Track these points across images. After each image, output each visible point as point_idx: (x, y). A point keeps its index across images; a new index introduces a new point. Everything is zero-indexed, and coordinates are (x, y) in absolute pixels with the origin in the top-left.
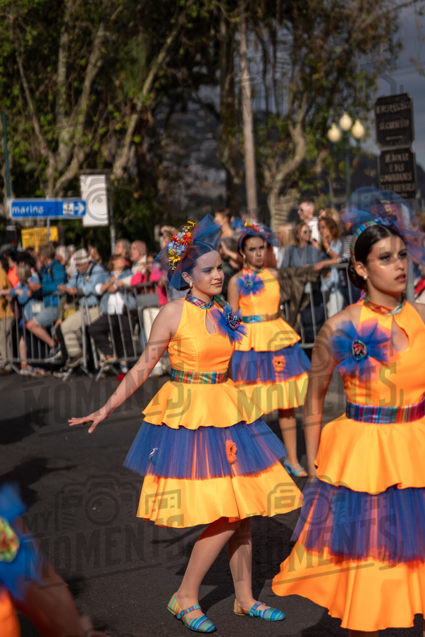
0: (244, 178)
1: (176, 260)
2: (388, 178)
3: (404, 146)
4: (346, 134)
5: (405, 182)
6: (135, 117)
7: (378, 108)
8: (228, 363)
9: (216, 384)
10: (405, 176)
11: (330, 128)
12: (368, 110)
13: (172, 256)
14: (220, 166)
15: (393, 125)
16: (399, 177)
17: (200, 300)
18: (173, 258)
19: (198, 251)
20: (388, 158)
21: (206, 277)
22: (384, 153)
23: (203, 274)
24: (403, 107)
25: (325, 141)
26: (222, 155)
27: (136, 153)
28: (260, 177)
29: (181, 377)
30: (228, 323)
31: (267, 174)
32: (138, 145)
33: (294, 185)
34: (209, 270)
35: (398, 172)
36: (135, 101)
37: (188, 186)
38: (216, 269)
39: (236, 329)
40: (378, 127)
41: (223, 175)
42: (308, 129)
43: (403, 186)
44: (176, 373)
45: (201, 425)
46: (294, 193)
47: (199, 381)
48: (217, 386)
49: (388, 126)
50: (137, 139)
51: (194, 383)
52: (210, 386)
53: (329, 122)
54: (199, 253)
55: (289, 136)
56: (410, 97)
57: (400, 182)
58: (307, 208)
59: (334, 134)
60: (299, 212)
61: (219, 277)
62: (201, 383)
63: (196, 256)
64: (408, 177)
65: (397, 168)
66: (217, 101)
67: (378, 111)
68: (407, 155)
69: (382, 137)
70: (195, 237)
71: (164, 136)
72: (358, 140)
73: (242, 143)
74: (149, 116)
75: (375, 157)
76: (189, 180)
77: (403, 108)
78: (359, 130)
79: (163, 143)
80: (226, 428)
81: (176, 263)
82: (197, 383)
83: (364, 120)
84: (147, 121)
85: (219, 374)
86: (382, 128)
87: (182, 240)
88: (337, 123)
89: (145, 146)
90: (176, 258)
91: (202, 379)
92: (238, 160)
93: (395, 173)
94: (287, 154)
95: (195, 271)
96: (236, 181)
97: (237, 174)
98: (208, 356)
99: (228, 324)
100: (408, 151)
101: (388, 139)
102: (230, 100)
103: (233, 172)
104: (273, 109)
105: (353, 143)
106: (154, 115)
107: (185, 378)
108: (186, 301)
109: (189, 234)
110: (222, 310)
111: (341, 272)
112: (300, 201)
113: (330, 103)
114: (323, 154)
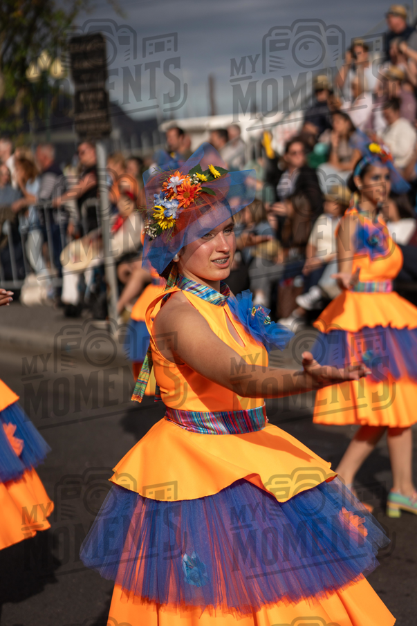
2: (83, 116)
3: (99, 85)
4: (45, 74)
5: (99, 121)
7: (72, 48)
11: (29, 67)
16: (93, 116)
20: (82, 97)
22: (78, 92)
24: (97, 45)
35: (93, 110)
40: (73, 66)
43: (97, 124)
49: (82, 65)
53: (27, 61)
57: (94, 121)
59: (33, 73)
65: (91, 106)
67: (72, 51)
68: (102, 94)
69: (77, 76)
78: (58, 69)
86: (76, 66)
88: (35, 60)
93: (89, 111)
100: (102, 90)
101: (83, 77)
113: (28, 42)
114: (22, 94)
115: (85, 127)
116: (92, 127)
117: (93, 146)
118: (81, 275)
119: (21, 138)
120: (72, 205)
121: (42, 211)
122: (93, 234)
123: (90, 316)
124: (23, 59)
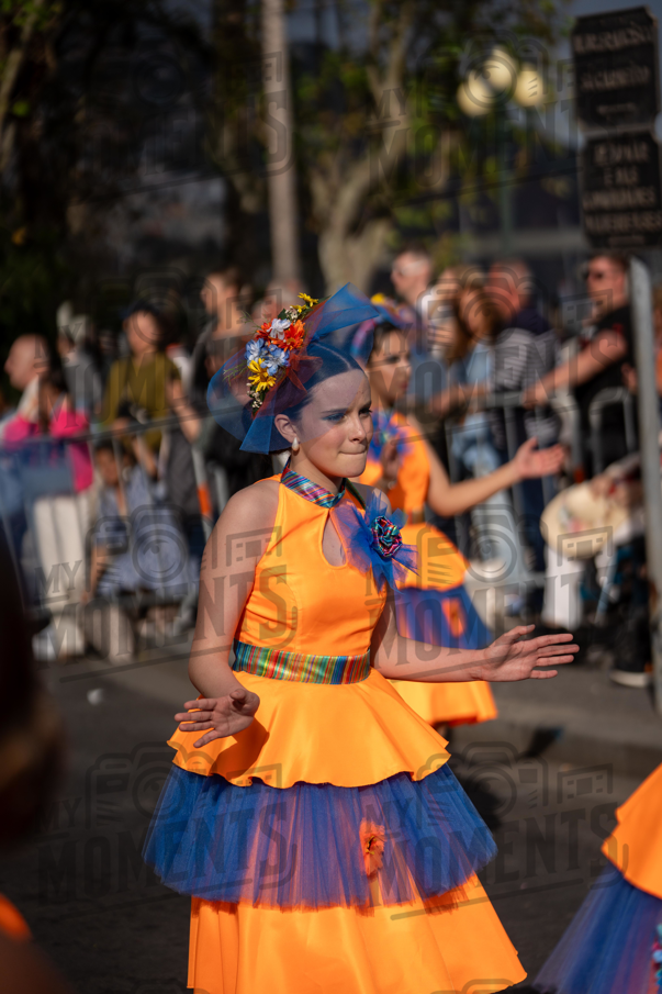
0: (265, 197)
1: (264, 384)
2: (602, 200)
3: (635, 128)
4: (502, 99)
5: (640, 209)
6: (16, 57)
7: (579, 41)
8: (368, 634)
9: (344, 685)
10: (639, 197)
11: (465, 81)
12: (552, 42)
13: (255, 374)
14: (209, 170)
15: (614, 80)
16: (626, 199)
17: (317, 486)
18: (257, 379)
19: (317, 368)
20: (601, 152)
21: (331, 432)
22: (592, 144)
23: (325, 423)
24: (637, 37)
25: (451, 114)
26: (215, 145)
27: (19, 141)
28: (303, 196)
29: (260, 662)
30: (374, 543)
31: (320, 189)
32: (22, 123)
33: (382, 213)
34: (338, 416)
35: (625, 187)
36: (17, 21)
37: (136, 216)
38: (355, 414)
39: (393, 556)
40: (578, 82)
41: (216, 190)
42: (413, 83)
43: (635, 219)
44: (248, 653)
45: (302, 779)
46: (380, 234)
47: (303, 675)
48: (344, 691)
49: (601, 79)
50: (21, 109)
51: (291, 679)
52: (328, 690)
53: (462, 70)
54: (322, 375)
55: (369, 102)
56: (653, 15)
57: (628, 210)
58: (411, 267)
59: (474, 96)
60: (395, 276)
61: (360, 434)
62: (307, 680)
63: (313, 380)
64: (646, 197)
65: (621, 176)
66: (204, 20)
67: (580, 48)
68: (644, 147)
69: (588, 106)
70: (312, 333)
71: (81, 101)
72: (530, 111)
73: (263, 115)
74: (49, 58)
75: (571, 153)
76: (138, 201)
77: (635, 41)
78: (530, 87)
79: (80, 116)
80: (361, 789)
81: (264, 393)
82: (298, 680)
83: (542, 65)
84: (43, 66)
85: (352, 662)
86: (588, 85)
87: (281, 338)
88: (481, 71)
89: (38, 125)
90: (265, 379)
91: (310, 672)
92: (253, 156)
93: (617, 187)
94: (366, 142)
95: (307, 414)
96: (249, 203)
97: (251, 187)
98: (326, 617)
99: (373, 546)
100: (647, 138)
101: (602, 109)
102: (232, 18)
103: (240, 181)
104: (333, 37)
105: (519, 119)
106: (59, 51)
107: (271, 666)
108: (282, 486)
109: (300, 326)
110: (362, 512)
111: (492, 418)
112: (397, 251)
113: (465, 26)
114: (447, 143)
115: (604, 224)
116: (621, 223)
117: (624, 266)
118: (589, 563)
119: (445, 243)
120: (565, 402)
121: (499, 411)
122: (616, 471)
123: (609, 660)
124: (453, 65)
